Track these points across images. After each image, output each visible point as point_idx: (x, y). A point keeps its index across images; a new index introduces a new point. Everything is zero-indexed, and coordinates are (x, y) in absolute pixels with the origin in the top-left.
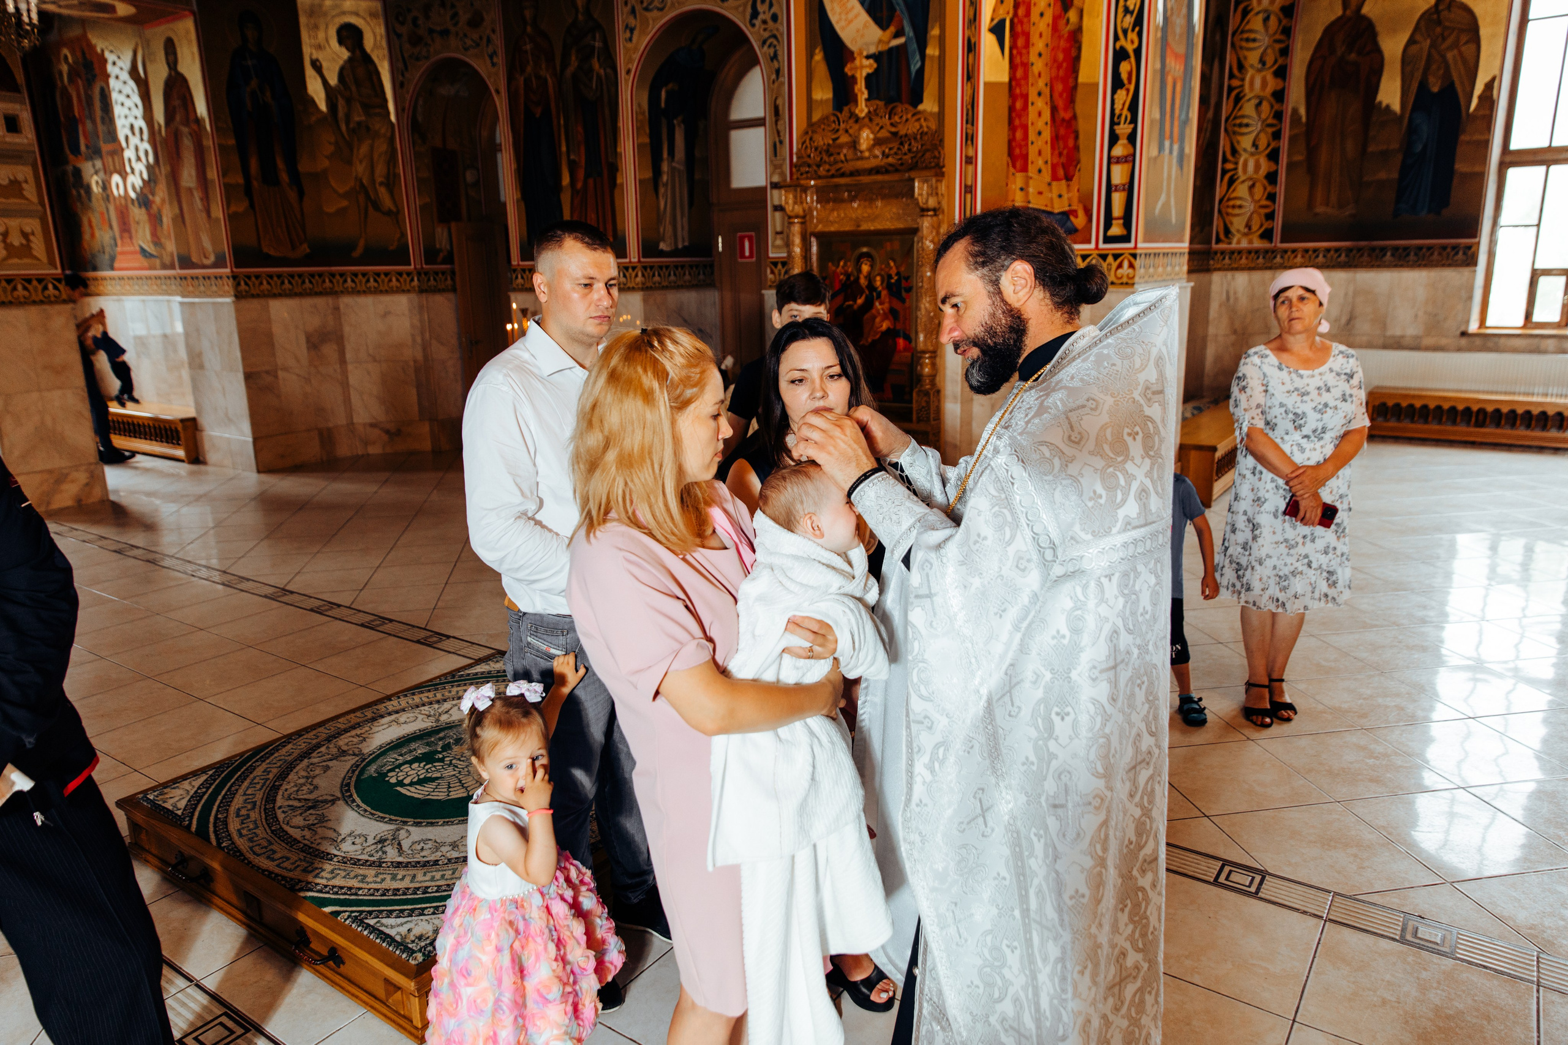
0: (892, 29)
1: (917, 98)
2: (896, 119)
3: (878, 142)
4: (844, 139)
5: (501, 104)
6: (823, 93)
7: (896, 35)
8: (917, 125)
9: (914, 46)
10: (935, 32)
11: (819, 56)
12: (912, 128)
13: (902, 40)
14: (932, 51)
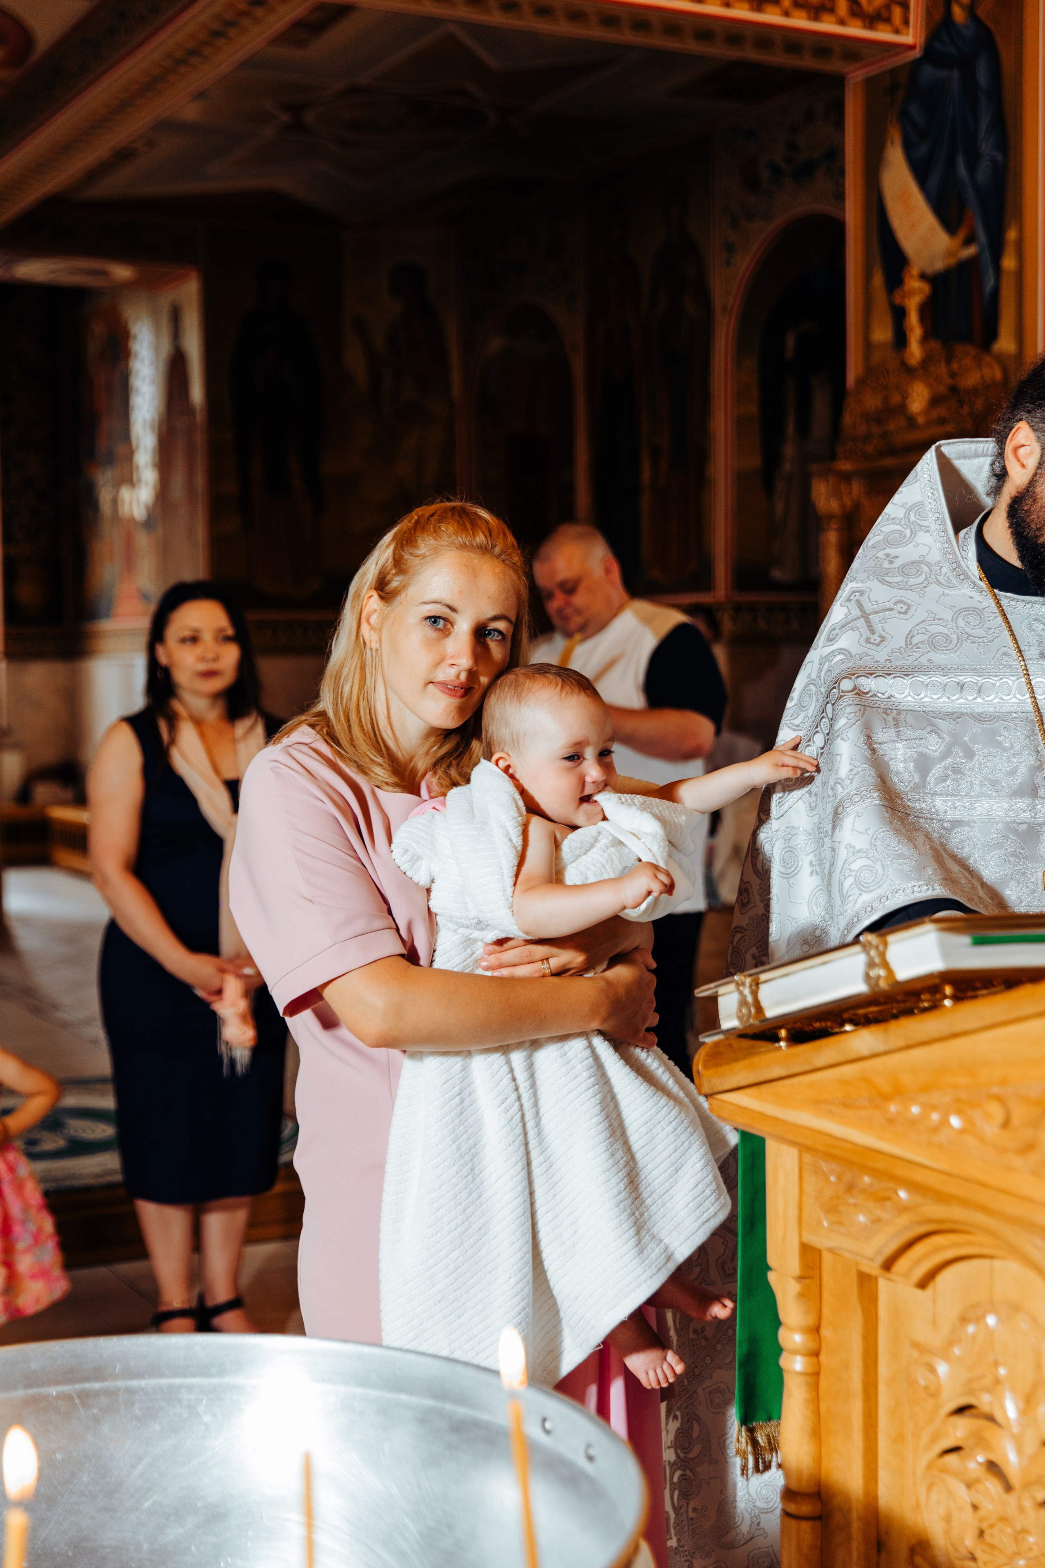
0: (962, 235)
1: (991, 334)
2: (955, 366)
3: (934, 401)
4: (896, 399)
5: (578, 365)
6: (882, 334)
7: (969, 241)
8: (979, 376)
9: (987, 257)
10: (1012, 235)
11: (878, 280)
12: (971, 380)
13: (970, 251)
14: (1009, 263)
